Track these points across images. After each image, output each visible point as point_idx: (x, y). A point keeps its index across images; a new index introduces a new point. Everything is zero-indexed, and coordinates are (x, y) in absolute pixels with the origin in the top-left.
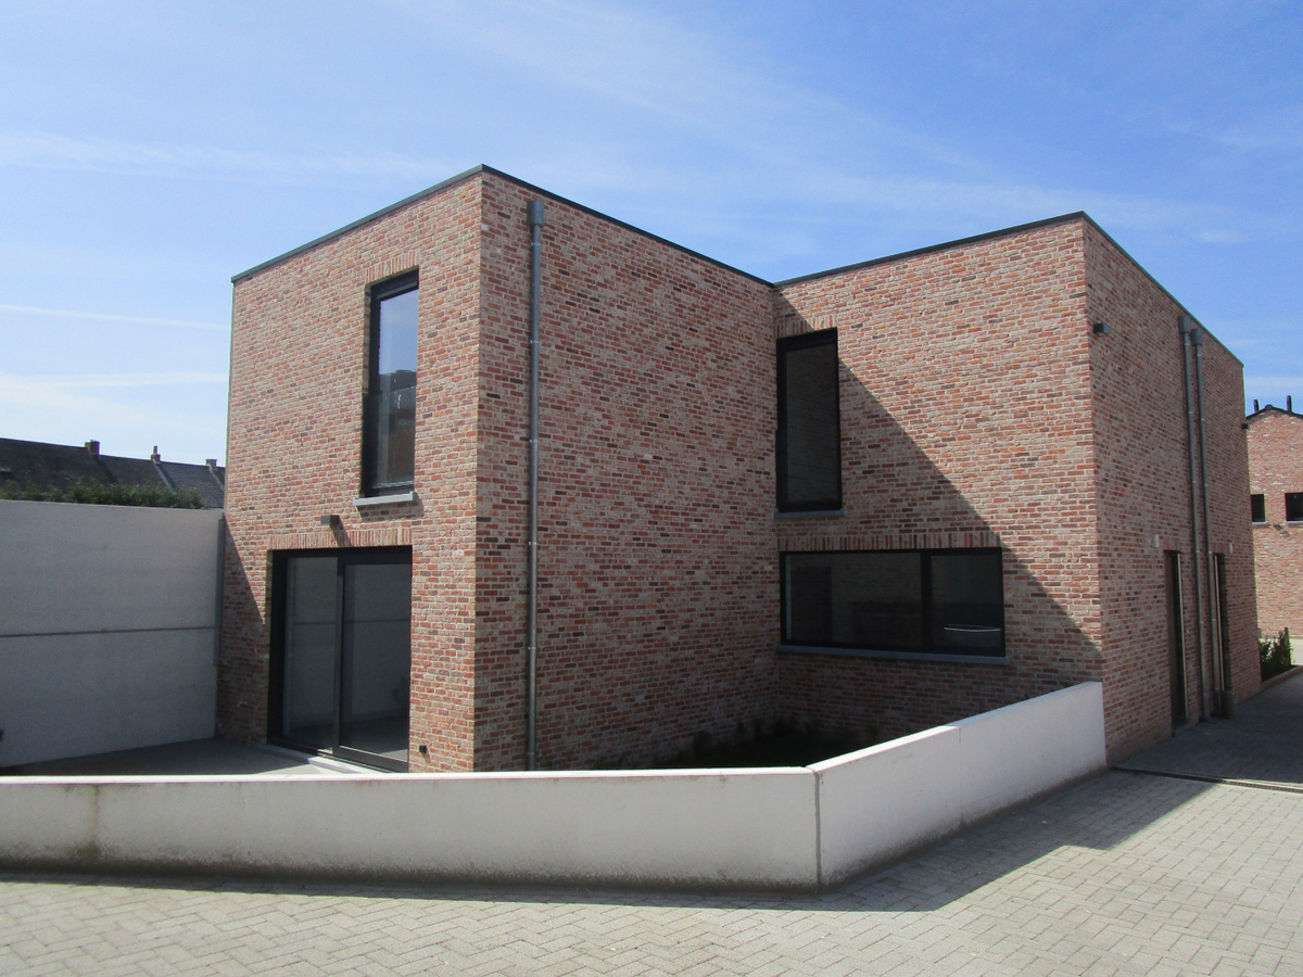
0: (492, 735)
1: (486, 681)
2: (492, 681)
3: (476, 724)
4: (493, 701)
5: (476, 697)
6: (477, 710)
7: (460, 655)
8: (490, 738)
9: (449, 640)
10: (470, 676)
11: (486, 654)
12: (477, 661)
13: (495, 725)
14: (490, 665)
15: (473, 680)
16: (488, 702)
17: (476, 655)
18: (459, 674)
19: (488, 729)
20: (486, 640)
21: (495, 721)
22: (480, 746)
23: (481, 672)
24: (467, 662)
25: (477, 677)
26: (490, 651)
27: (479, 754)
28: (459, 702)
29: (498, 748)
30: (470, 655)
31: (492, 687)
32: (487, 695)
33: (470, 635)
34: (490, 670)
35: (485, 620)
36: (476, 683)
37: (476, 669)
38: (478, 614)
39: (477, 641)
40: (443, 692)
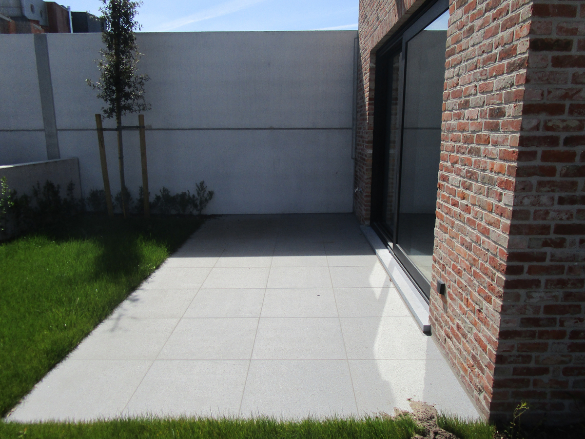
0: (548, 309)
1: (544, 199)
2: (561, 201)
3: (508, 285)
4: (560, 244)
5: (514, 230)
6: (511, 257)
7: (495, 144)
8: (541, 315)
9: (482, 115)
10: (505, 185)
11: (554, 141)
12: (521, 156)
13: (559, 292)
14: (560, 166)
15: (511, 194)
16: (545, 244)
17: (523, 141)
18: (491, 181)
19: (539, 297)
20: (556, 109)
21: (562, 283)
22: (514, 326)
23: (534, 180)
24: (505, 157)
25: (520, 190)
26: (563, 135)
27: (509, 342)
28: (485, 232)
29: (561, 335)
30: (510, 140)
31: (558, 214)
32: (545, 229)
33: (515, 98)
34: (557, 178)
35: (558, 62)
36: (517, 202)
37: (519, 172)
38: (535, 46)
39: (527, 110)
40: (467, 209)
